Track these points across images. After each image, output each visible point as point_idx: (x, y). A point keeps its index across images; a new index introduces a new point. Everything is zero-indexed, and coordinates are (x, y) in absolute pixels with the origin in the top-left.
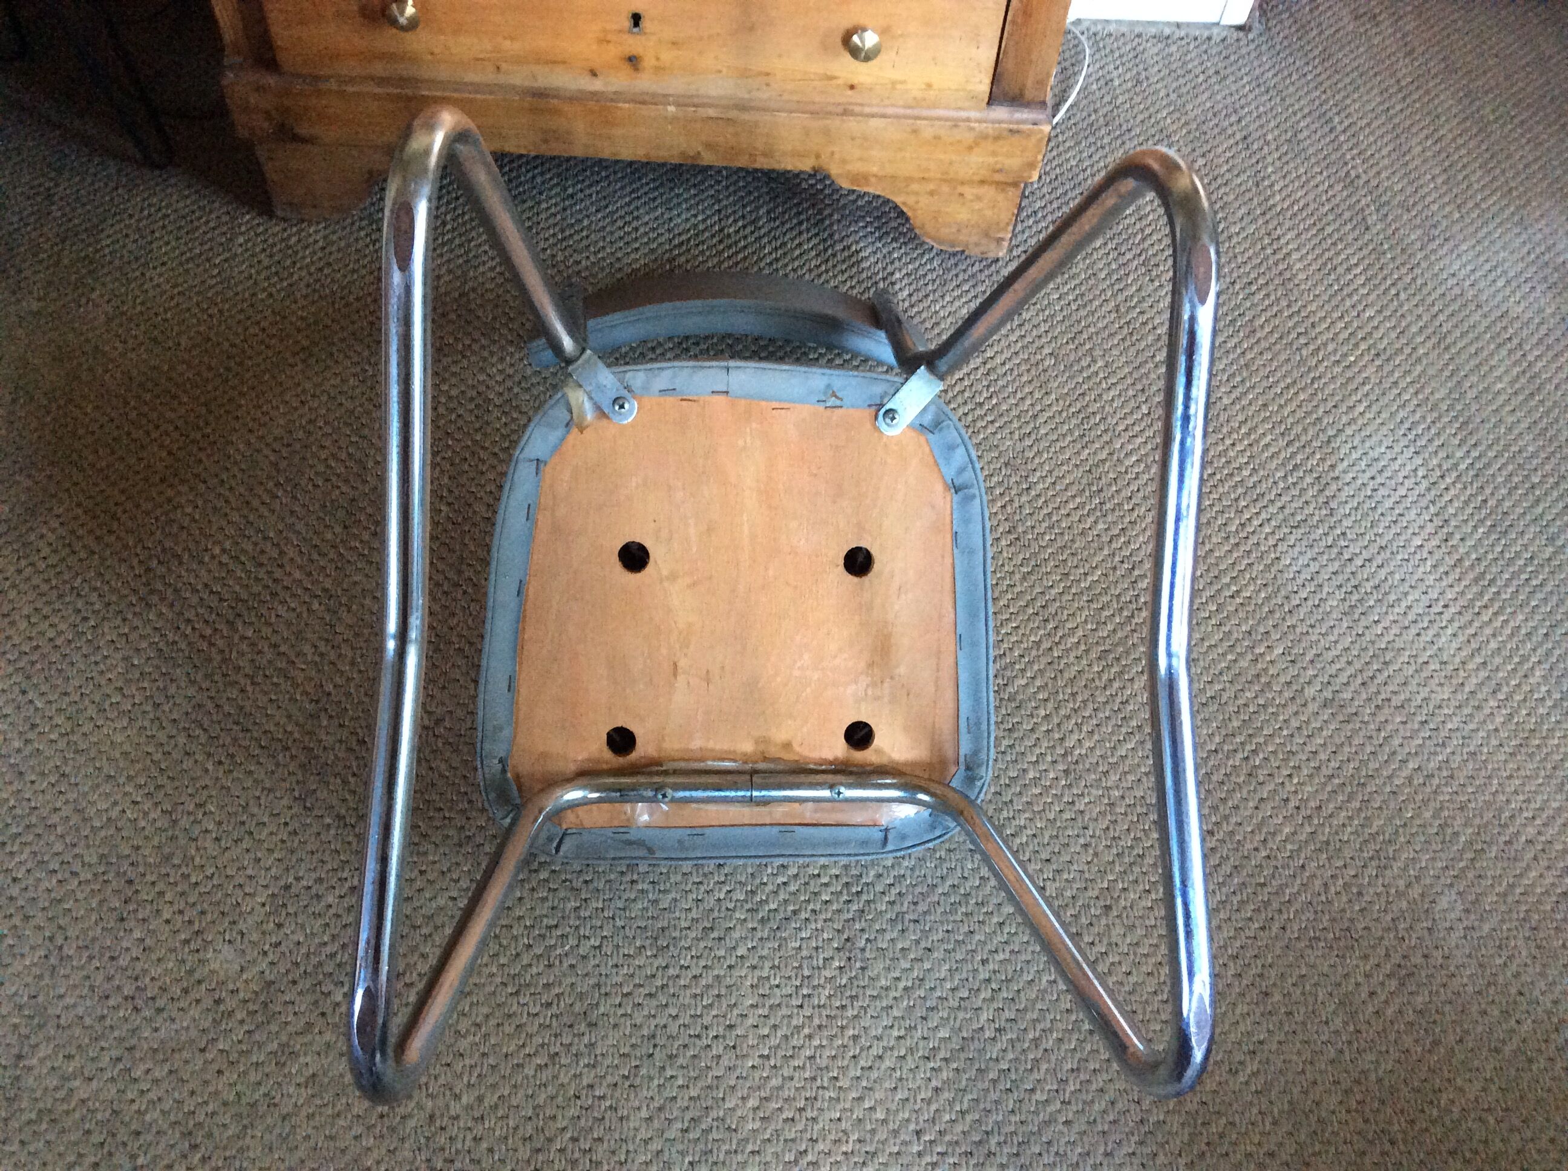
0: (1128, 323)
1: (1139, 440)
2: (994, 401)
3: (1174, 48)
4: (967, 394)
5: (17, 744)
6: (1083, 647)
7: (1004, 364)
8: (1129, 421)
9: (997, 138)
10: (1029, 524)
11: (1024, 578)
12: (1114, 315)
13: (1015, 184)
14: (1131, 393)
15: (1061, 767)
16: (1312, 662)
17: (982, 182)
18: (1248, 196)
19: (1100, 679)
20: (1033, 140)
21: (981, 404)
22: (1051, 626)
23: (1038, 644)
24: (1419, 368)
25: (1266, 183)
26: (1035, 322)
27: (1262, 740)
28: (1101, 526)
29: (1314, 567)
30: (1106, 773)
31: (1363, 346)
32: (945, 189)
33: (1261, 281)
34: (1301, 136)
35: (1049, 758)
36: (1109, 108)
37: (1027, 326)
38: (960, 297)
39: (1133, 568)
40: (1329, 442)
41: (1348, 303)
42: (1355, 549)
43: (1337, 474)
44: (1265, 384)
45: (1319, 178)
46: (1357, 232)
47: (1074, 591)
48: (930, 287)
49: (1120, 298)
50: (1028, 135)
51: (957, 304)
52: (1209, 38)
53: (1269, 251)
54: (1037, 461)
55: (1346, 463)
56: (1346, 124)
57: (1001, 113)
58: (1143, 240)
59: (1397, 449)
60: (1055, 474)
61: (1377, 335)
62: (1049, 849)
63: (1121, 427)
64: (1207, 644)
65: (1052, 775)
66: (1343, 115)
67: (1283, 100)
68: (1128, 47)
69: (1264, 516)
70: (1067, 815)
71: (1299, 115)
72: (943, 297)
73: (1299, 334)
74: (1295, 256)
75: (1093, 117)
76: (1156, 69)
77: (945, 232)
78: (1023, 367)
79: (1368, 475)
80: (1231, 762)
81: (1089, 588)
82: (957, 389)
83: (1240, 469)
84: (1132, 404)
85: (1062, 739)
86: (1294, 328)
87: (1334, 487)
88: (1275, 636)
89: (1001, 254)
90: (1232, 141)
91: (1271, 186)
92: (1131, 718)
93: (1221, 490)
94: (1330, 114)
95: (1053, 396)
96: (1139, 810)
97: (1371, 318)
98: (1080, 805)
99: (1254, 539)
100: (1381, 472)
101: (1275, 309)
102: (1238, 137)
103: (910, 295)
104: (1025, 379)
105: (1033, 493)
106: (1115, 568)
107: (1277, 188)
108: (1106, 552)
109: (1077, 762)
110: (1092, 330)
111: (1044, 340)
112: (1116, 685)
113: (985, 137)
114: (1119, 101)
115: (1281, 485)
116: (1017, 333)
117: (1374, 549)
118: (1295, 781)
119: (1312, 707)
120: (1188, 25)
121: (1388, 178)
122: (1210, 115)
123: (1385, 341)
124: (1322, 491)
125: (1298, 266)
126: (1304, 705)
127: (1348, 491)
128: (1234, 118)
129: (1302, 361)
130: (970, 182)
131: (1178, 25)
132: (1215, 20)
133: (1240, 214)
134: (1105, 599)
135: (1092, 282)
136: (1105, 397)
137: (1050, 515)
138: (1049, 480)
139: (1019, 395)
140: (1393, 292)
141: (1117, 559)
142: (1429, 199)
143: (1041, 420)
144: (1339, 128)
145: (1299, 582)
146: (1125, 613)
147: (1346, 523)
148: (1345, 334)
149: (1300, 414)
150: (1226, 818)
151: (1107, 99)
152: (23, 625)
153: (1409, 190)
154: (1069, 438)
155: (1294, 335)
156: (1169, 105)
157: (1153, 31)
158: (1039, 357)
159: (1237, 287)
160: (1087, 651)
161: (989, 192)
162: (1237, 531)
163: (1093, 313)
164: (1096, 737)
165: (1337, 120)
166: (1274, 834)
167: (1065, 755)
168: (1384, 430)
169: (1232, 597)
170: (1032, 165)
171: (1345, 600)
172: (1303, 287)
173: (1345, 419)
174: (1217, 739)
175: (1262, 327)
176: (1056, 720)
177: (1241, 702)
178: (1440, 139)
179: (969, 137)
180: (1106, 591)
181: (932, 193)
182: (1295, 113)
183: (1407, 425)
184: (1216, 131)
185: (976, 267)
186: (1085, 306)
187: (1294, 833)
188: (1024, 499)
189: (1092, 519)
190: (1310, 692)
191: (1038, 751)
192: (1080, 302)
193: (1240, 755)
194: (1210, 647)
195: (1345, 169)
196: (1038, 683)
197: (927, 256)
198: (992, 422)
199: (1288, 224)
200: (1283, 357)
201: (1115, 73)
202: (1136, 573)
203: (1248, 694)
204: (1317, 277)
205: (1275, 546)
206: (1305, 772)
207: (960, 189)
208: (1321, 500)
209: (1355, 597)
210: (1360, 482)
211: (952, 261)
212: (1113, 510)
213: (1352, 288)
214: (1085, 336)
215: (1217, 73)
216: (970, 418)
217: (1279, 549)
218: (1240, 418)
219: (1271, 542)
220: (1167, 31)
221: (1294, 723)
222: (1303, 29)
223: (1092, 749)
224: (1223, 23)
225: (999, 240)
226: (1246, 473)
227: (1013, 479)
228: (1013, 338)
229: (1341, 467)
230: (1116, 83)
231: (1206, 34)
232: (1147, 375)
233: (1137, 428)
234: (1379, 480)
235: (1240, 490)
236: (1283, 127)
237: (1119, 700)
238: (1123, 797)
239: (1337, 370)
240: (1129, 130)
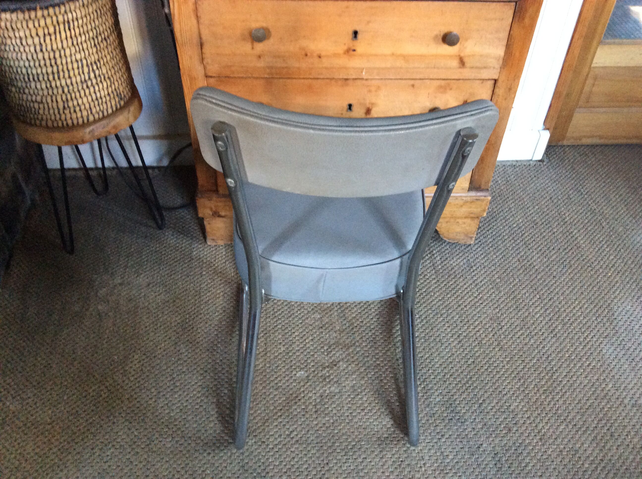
0: (524, 265)
1: (539, 308)
2: (481, 296)
3: (517, 169)
4: (470, 294)
5: (129, 450)
6: (536, 389)
7: (481, 282)
8: (533, 301)
9: (472, 202)
10: (504, 342)
11: (508, 362)
12: (518, 262)
13: (478, 217)
14: (531, 290)
15: (538, 437)
16: (624, 389)
17: (466, 217)
18: (557, 218)
19: (545, 401)
20: (485, 202)
21: (476, 297)
22: (522, 381)
23: (519, 388)
24: (635, 277)
25: (563, 213)
26: (489, 266)
27: (612, 422)
28: (532, 341)
29: (616, 353)
30: (556, 439)
31: (613, 270)
32: (452, 220)
33: (569, 248)
34: (571, 197)
35: (533, 434)
36: (499, 190)
37: (487, 268)
38: (459, 258)
39: (548, 357)
40: (609, 305)
41: (603, 254)
42: (629, 345)
43: (615, 317)
44: (580, 285)
45: (581, 211)
46: (600, 229)
47: (528, 367)
48: (447, 255)
49: (519, 256)
50: (483, 201)
51: (459, 261)
52: (530, 165)
53: (569, 237)
54: (502, 317)
55: (617, 313)
56: (586, 191)
57: (473, 194)
58: (522, 235)
59: (635, 307)
60: (510, 322)
61: (616, 265)
62: (541, 471)
63: (531, 304)
64: (583, 385)
65: (535, 441)
66: (584, 188)
67: (561, 185)
68: (501, 169)
69: (592, 334)
70: (545, 457)
71: (568, 189)
72: (453, 258)
73: (588, 266)
74: (580, 238)
75: (494, 194)
76: (513, 176)
77: (451, 236)
78: (489, 283)
79: (627, 317)
80: (603, 431)
81: (533, 366)
82: (465, 292)
83: (579, 317)
84: (532, 295)
85: (536, 426)
86: (586, 264)
87: (615, 322)
88: (608, 380)
89: (472, 243)
90: (546, 200)
91: (565, 214)
92: (561, 416)
93: (574, 325)
94: (579, 189)
95: (502, 293)
96: (572, 453)
97: (612, 259)
98: (549, 452)
99: (590, 344)
100: (631, 315)
101: (577, 258)
102: (548, 198)
103: (441, 259)
104: (490, 287)
105: (503, 330)
106: (541, 357)
107: (567, 215)
108: (536, 351)
109: (544, 435)
110: (511, 268)
111: (494, 273)
112: (552, 403)
113: (466, 202)
114: (502, 188)
115: (596, 322)
116: (484, 270)
117: (636, 344)
118: (629, 437)
119: (629, 407)
120: (520, 161)
121: (606, 210)
122: (536, 191)
123: (620, 267)
124: (611, 324)
125: (582, 242)
126: (625, 407)
127: (621, 323)
128: (545, 192)
129: (592, 276)
130: (461, 218)
131: (517, 161)
132: (530, 159)
133: (555, 225)
134: (541, 369)
135: (507, 251)
136: (522, 293)
137: (512, 337)
138: (508, 325)
139: (490, 293)
140: (618, 249)
141: (541, 354)
142: (622, 216)
143: (500, 302)
144: (584, 193)
145: (611, 358)
146: (549, 375)
147: (624, 335)
148: (604, 266)
149: (596, 295)
150: (606, 454)
151: (498, 187)
152: (126, 402)
153: (615, 213)
154: (512, 309)
155: (586, 267)
156: (520, 188)
157: (509, 164)
158: (493, 279)
159: (561, 250)
160: (538, 390)
161: (468, 221)
162: (584, 341)
163: (510, 262)
164: (549, 425)
165: (582, 190)
166: (627, 459)
167: (539, 432)
168: (628, 300)
169: (588, 366)
170: (484, 211)
171: (630, 365)
172: (585, 249)
173: (612, 296)
174: (596, 422)
175: (574, 264)
176: (532, 419)
177: (601, 407)
178: (621, 195)
179: (461, 202)
180: (540, 366)
181: (447, 222)
182: (567, 189)
183: (636, 298)
184: (540, 196)
185: (463, 247)
186: (506, 260)
187: (634, 459)
188: (501, 332)
189: (528, 339)
190: (626, 401)
191: (528, 432)
192: (504, 258)
193: (606, 428)
194: (584, 386)
195: (590, 207)
196: (522, 404)
197: (444, 245)
198: (482, 303)
199: (574, 227)
200: (584, 275)
201: (499, 179)
202: (550, 358)
203: (603, 404)
204: (589, 245)
205: (599, 345)
206: (632, 433)
207: (458, 220)
208: (612, 327)
209: (634, 363)
210: (624, 319)
211: (454, 246)
212: (535, 335)
213: (603, 248)
214: (509, 270)
215: (535, 176)
216: (473, 302)
217: (601, 346)
218: (574, 298)
219: (597, 344)
220: (514, 163)
221: (624, 414)
222: (563, 160)
223: (549, 429)
224: (534, 159)
225: (471, 238)
226: (582, 318)
227: (495, 325)
228: (482, 272)
229: (616, 314)
230: (500, 182)
231: (528, 164)
232: (536, 284)
233: (537, 304)
234: (632, 318)
235: (581, 325)
236: (564, 194)
237: (554, 409)
238: (564, 448)
239: (605, 279)
240: (508, 198)
